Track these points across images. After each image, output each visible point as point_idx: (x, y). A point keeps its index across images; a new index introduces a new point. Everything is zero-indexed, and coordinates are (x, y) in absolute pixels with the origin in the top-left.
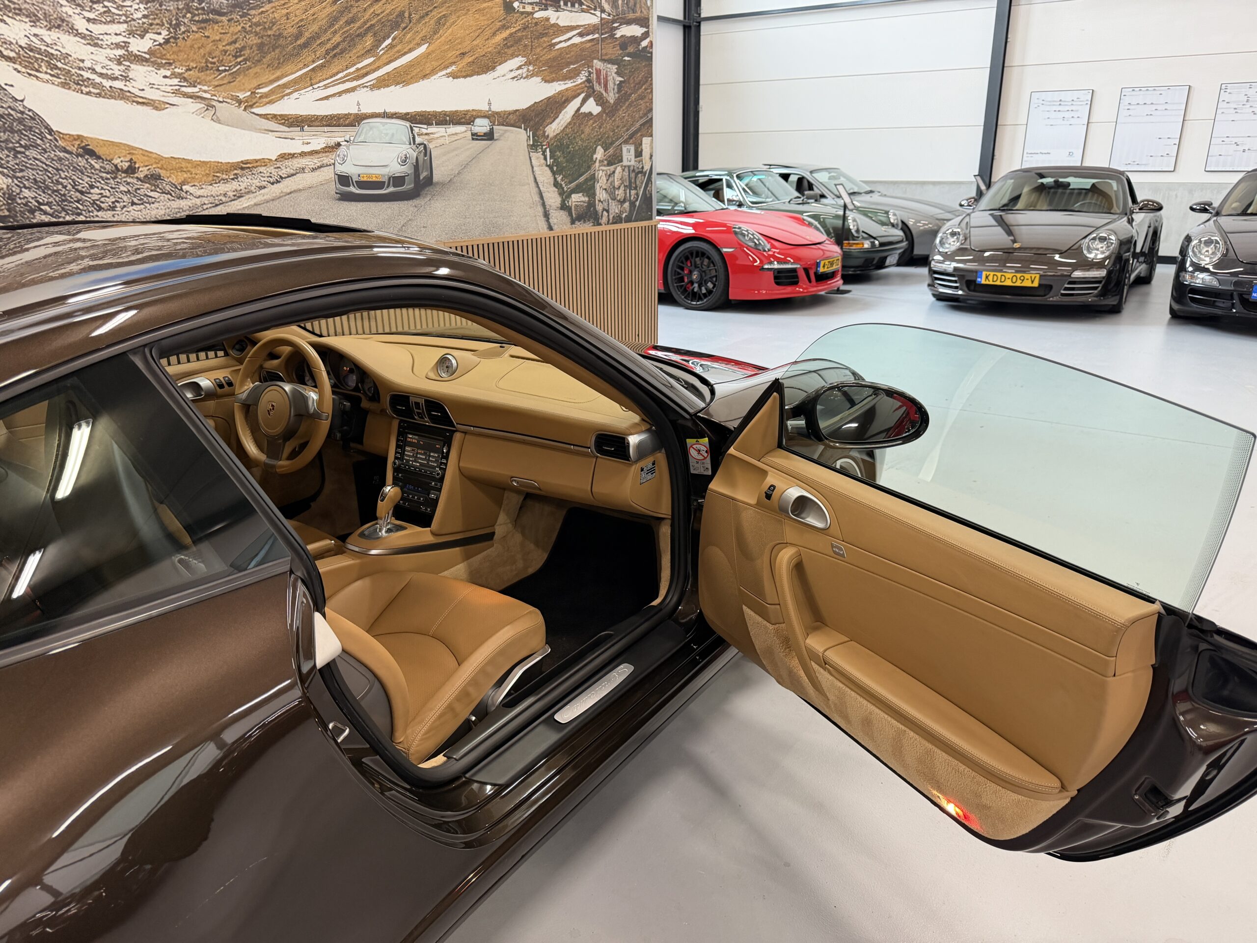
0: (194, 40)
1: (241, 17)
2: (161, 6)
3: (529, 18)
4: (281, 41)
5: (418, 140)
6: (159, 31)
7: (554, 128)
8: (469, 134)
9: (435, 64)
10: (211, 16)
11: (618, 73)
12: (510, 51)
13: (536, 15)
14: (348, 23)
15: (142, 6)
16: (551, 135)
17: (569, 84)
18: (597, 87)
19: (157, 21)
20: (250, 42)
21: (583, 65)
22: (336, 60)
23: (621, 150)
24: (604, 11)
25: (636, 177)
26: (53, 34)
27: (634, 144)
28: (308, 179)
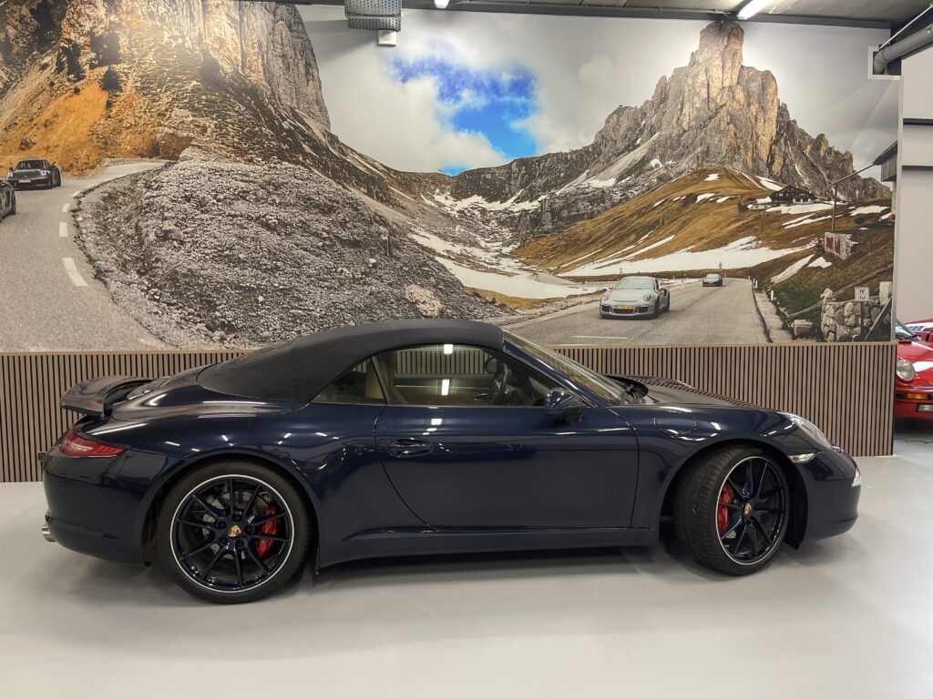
0: (532, 246)
1: (558, 233)
2: (519, 233)
3: (761, 213)
4: (578, 242)
5: (660, 287)
6: (516, 243)
7: (778, 278)
8: (701, 283)
9: (678, 245)
10: (543, 234)
11: (852, 239)
12: (742, 233)
13: (768, 210)
14: (620, 229)
15: (510, 234)
16: (776, 282)
17: (798, 249)
18: (828, 250)
19: (516, 239)
20: (561, 244)
21: (815, 237)
22: (610, 248)
23: (854, 292)
24: (839, 200)
25: (870, 311)
26: (471, 249)
27: (869, 286)
28: (583, 307)
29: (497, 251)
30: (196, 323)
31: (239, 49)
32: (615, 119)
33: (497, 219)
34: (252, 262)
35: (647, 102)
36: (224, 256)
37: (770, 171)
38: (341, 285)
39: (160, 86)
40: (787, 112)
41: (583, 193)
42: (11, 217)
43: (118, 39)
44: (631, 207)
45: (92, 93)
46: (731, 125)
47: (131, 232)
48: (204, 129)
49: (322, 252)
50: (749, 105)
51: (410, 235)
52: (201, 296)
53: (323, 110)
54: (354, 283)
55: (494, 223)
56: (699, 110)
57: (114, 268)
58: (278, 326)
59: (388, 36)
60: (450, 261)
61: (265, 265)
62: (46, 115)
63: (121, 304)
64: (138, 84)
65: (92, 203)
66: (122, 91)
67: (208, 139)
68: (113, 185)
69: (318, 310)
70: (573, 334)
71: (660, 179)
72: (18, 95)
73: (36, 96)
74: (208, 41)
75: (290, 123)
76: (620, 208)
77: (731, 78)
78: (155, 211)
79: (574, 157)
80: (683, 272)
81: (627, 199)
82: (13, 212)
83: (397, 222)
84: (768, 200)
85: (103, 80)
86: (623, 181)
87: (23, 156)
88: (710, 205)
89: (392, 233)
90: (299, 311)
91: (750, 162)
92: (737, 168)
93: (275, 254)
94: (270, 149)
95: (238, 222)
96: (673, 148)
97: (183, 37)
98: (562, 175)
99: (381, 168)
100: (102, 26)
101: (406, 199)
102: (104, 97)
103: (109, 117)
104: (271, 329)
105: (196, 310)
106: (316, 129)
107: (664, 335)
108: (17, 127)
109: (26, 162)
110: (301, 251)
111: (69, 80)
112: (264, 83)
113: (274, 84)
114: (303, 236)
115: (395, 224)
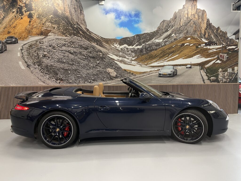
0: (140, 58)
1: (147, 54)
2: (137, 54)
3: (202, 48)
4: (153, 57)
5: (175, 68)
7: (207, 66)
8: (186, 67)
9: (179, 57)
10: (143, 55)
11: (227, 55)
12: (196, 54)
13: (204, 48)
14: (164, 53)
15: (134, 55)
16: (206, 67)
17: (212, 58)
18: (220, 58)
19: (136, 56)
20: (148, 57)
21: (217, 55)
22: (161, 58)
23: (227, 69)
24: (223, 45)
25: (232, 74)
26: (124, 59)
27: (232, 68)
28: (154, 74)
29: (131, 59)
30: (53, 78)
31: (63, 7)
32: (162, 23)
33: (131, 51)
34: (67, 63)
35: (171, 19)
36: (60, 61)
37: (204, 37)
38: (90, 68)
39: (43, 17)
40: (209, 21)
41: (154, 44)
42: (5, 51)
43: (32, 5)
44: (167, 47)
45: (26, 19)
46: (194, 25)
47: (36, 55)
48: (54, 28)
49: (85, 60)
50: (199, 19)
51: (108, 55)
52: (54, 71)
53: (85, 22)
54: (93, 68)
55: (130, 52)
56: (185, 21)
57: (32, 64)
58: (74, 79)
59: (102, 2)
60: (118, 62)
61: (70, 63)
62: (14, 25)
63: (34, 73)
64: (37, 16)
65: (26, 47)
66: (33, 18)
67: (55, 30)
68: (31, 43)
69: (84, 75)
70: (151, 81)
71: (175, 39)
72: (7, 20)
73: (11, 20)
74: (55, 5)
75: (76, 26)
76: (164, 47)
77: (194, 12)
78: (42, 49)
79: (151, 34)
80: (181, 64)
81: (166, 45)
82: (6, 50)
84: (204, 45)
85: (28, 15)
86: (165, 40)
87: (8, 35)
88: (188, 46)
89: (103, 55)
90: (79, 75)
91: (199, 34)
92: (196, 36)
93: (73, 60)
94: (71, 33)
95: (63, 52)
96: (178, 31)
97: (49, 4)
98: (148, 39)
99: (100, 37)
100: (28, 1)
101: (107, 46)
102: (29, 20)
103: (30, 25)
104: (72, 80)
105: (53, 75)
106: (83, 27)
107: (176, 81)
108: (7, 28)
109: (9, 37)
110: (80, 59)
111: (20, 15)
112: (70, 15)
113: (72, 16)
114: (80, 55)
115: (104, 52)
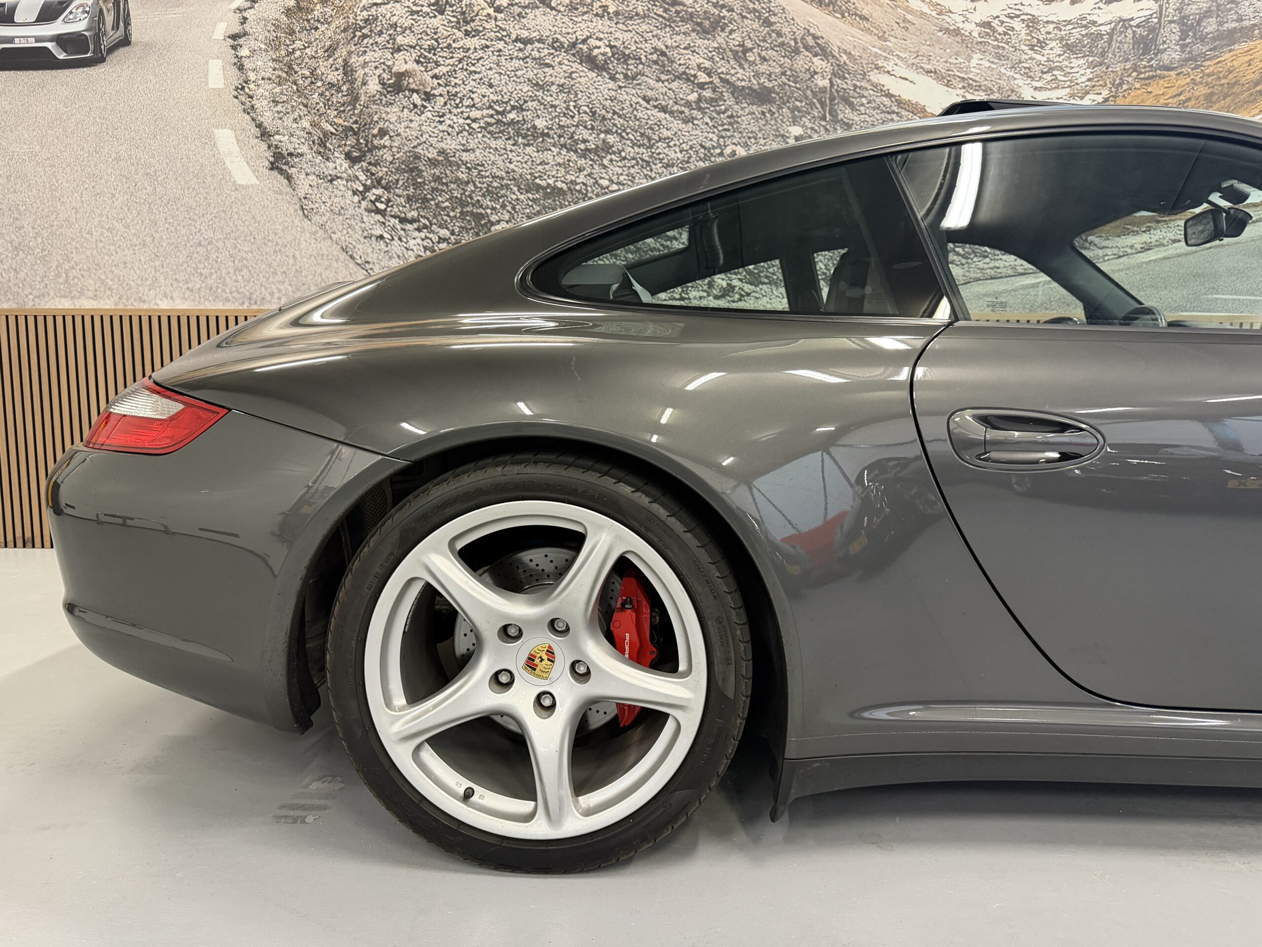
0: (1135, 96)
1: (1192, 69)
2: (1107, 68)
6: (1100, 92)
10: (1158, 72)
15: (1088, 71)
19: (1101, 83)
20: (1197, 93)
33: (1061, 39)
34: (560, 136)
36: (507, 123)
42: (122, 51)
47: (334, 77)
49: (695, 112)
51: (875, 77)
52: (462, 204)
55: (1054, 49)
57: (304, 149)
61: (585, 141)
63: (316, 218)
65: (267, 21)
70: (1214, 290)
78: (380, 33)
82: (125, 41)
83: (849, 48)
89: (839, 72)
93: (604, 118)
95: (535, 54)
105: (453, 233)
110: (655, 112)
114: (659, 80)
115: (845, 52)
